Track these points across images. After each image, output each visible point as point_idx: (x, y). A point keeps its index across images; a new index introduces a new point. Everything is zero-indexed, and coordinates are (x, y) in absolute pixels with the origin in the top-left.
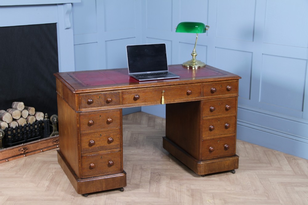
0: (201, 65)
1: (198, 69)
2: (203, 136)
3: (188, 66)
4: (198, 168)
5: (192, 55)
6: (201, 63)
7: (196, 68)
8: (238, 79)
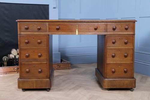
2: (108, 61)
8: (135, 22)
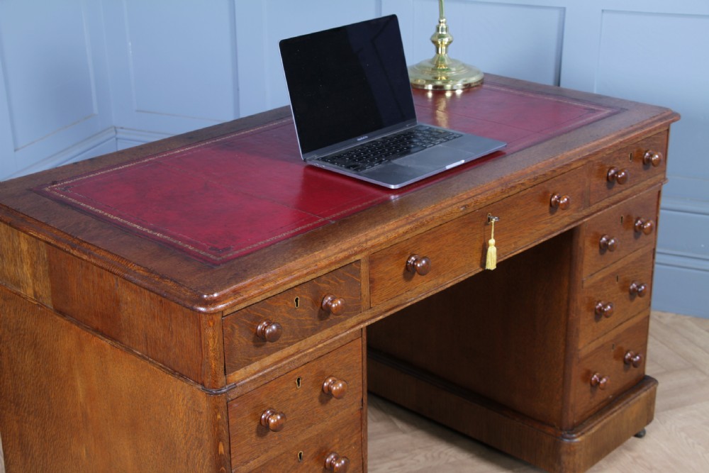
0: (473, 80)
1: (463, 94)
2: (580, 346)
3: (430, 87)
4: (564, 458)
5: (435, 43)
6: (471, 70)
7: (459, 92)
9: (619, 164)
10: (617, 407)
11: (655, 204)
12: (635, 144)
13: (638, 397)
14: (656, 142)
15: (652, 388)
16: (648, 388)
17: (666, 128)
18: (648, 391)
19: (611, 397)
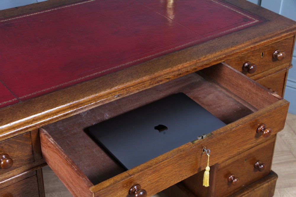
9: (252, 59)
10: (246, 192)
11: (283, 80)
12: (266, 46)
13: (262, 186)
14: (283, 44)
15: (273, 181)
16: (270, 181)
17: (293, 36)
18: (269, 182)
19: (243, 186)
